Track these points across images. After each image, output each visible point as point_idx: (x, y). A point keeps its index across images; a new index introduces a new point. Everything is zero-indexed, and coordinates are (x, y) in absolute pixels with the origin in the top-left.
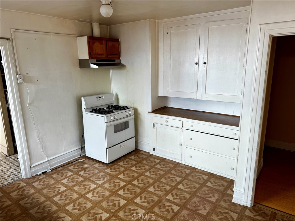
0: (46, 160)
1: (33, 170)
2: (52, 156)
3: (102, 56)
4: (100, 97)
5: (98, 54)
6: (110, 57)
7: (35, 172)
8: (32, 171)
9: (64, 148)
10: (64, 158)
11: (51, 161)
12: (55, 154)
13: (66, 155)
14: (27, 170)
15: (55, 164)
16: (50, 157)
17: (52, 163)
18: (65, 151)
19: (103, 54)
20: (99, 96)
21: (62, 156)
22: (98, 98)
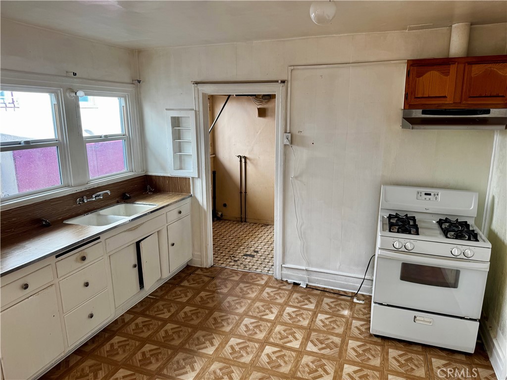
0: (304, 268)
1: (285, 272)
2: (317, 266)
3: (443, 102)
4: (430, 194)
5: (429, 97)
6: (469, 102)
7: (287, 276)
8: (283, 272)
9: (338, 264)
10: (335, 280)
11: (312, 273)
12: (322, 267)
13: (339, 276)
14: (278, 267)
15: (318, 281)
16: (312, 267)
17: (313, 277)
18: (339, 270)
19: (445, 97)
20: (428, 191)
21: (333, 276)
22: (423, 193)
